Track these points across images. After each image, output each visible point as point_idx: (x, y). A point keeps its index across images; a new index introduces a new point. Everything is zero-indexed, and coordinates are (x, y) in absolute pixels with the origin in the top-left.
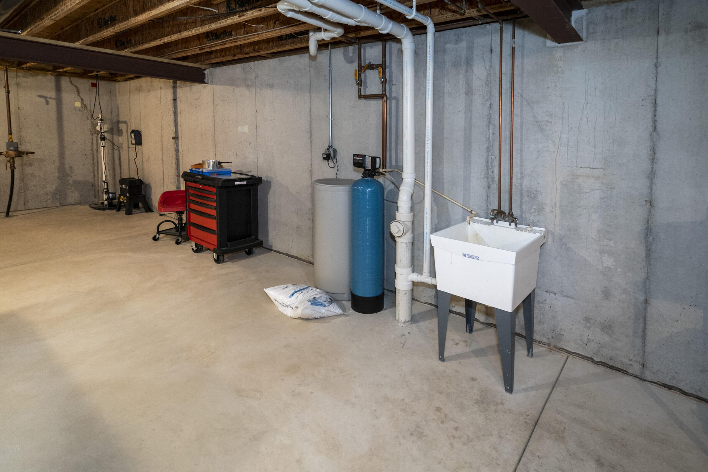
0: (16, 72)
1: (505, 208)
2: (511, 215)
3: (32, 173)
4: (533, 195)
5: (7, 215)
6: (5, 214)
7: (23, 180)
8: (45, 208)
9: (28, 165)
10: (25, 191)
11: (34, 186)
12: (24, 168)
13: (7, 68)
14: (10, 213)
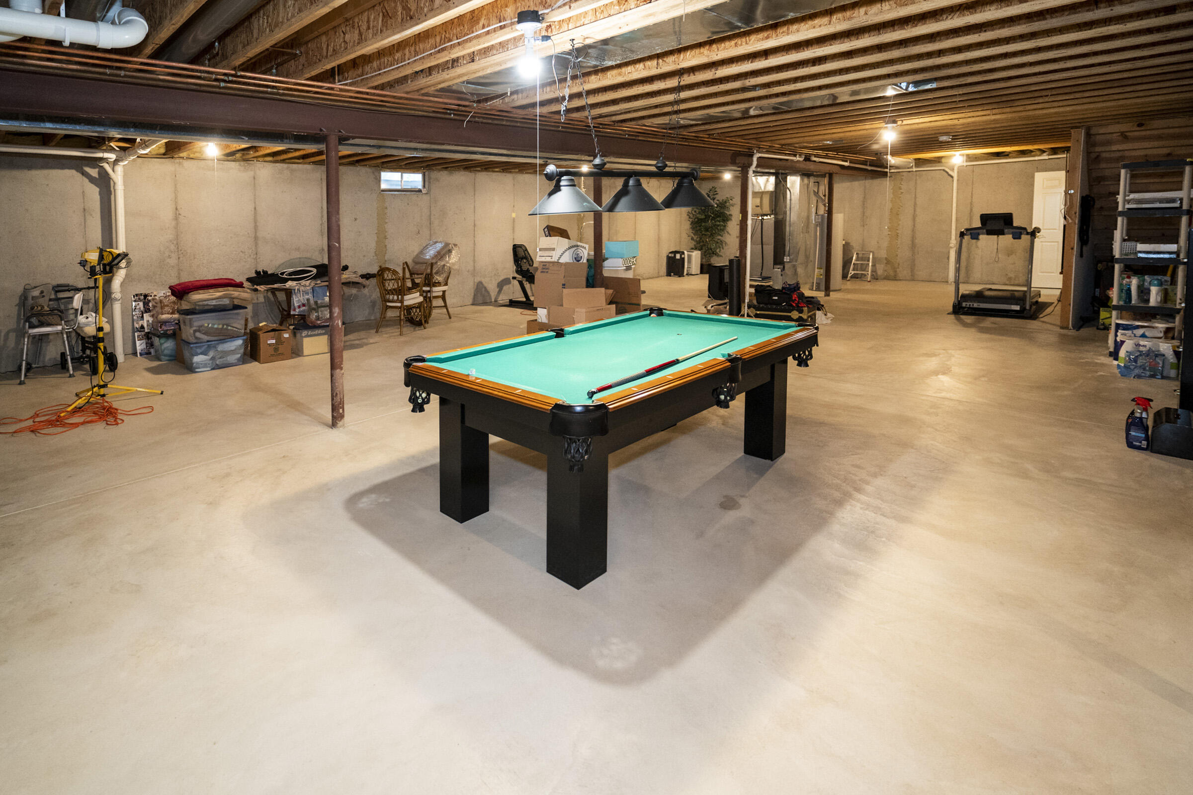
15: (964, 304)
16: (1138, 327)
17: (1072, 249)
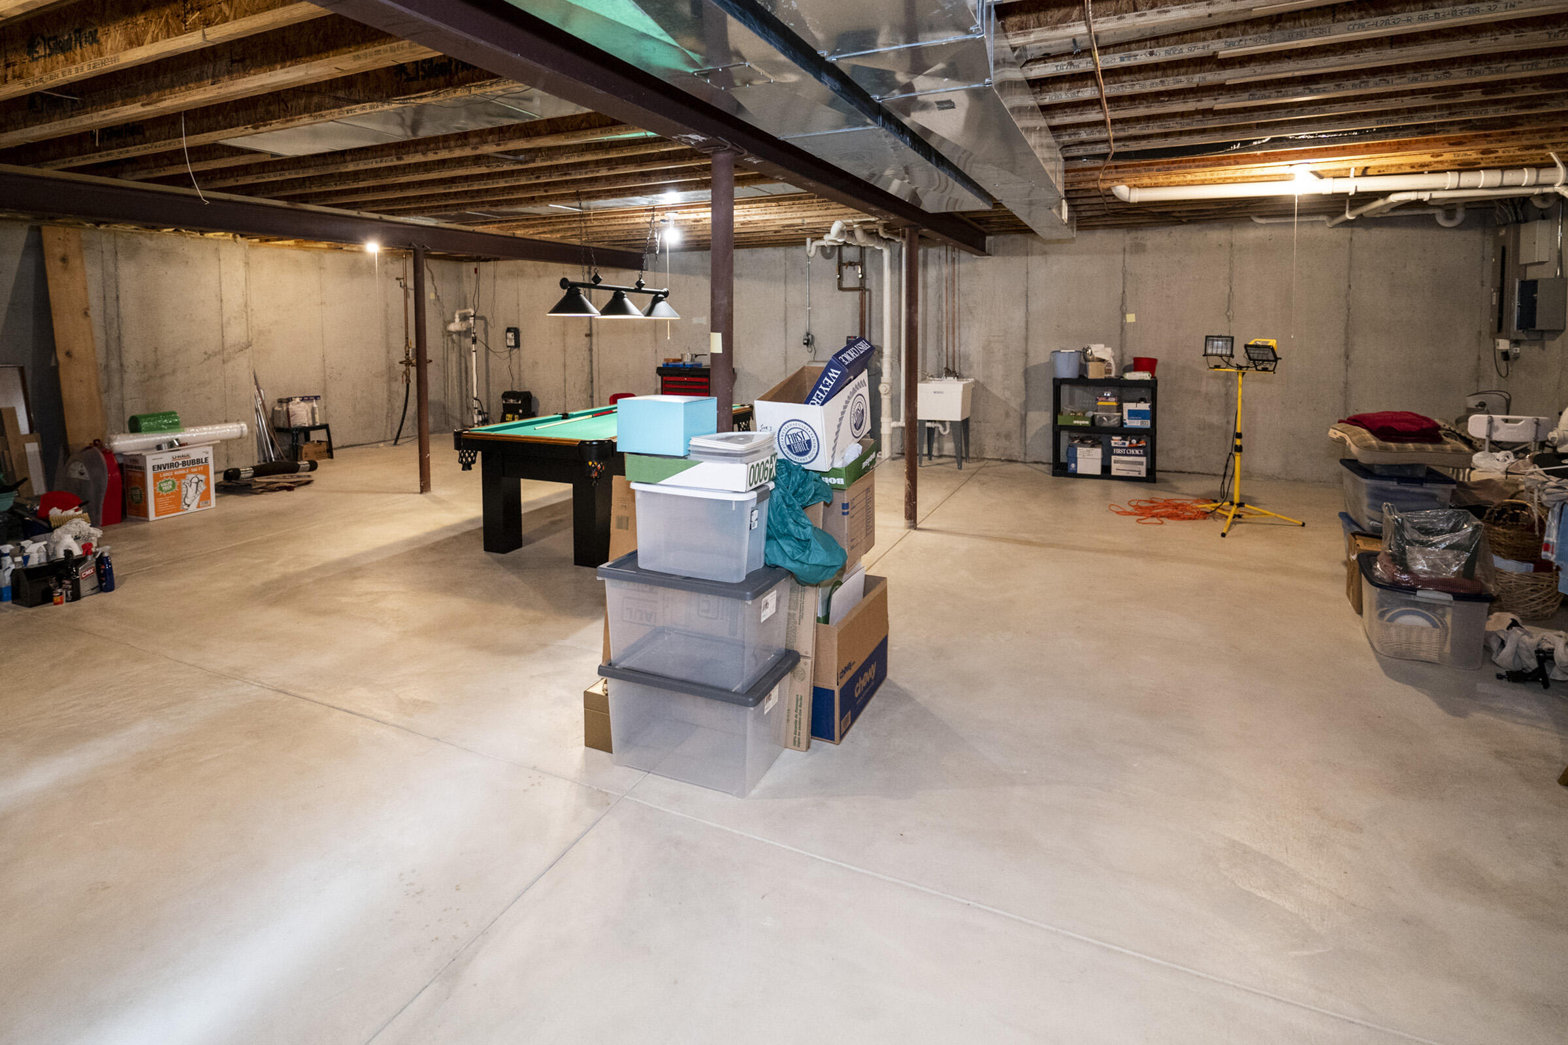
1: (951, 367)
2: (954, 372)
4: (967, 358)
5: (395, 444)
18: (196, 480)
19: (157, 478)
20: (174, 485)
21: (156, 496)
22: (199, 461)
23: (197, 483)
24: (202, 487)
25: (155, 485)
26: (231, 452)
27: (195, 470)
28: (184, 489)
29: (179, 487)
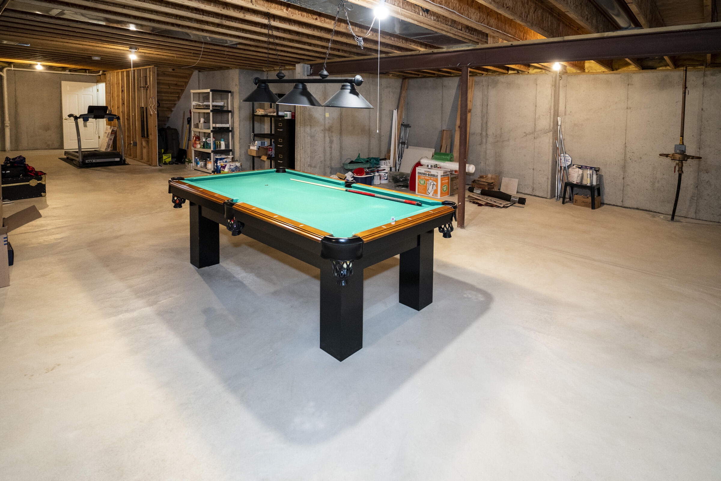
0: (704, 70)
3: (707, 181)
5: (673, 218)
6: (670, 217)
7: (697, 187)
8: (717, 222)
9: (705, 172)
10: (697, 199)
11: (708, 195)
12: (700, 174)
13: (686, 68)
14: (675, 218)
15: (87, 161)
16: (224, 158)
17: (156, 126)
18: (432, 183)
19: (419, 178)
20: (424, 182)
21: (418, 184)
22: (434, 175)
23: (433, 185)
24: (435, 188)
25: (418, 180)
26: (535, 186)
27: (432, 179)
28: (428, 186)
29: (426, 184)
